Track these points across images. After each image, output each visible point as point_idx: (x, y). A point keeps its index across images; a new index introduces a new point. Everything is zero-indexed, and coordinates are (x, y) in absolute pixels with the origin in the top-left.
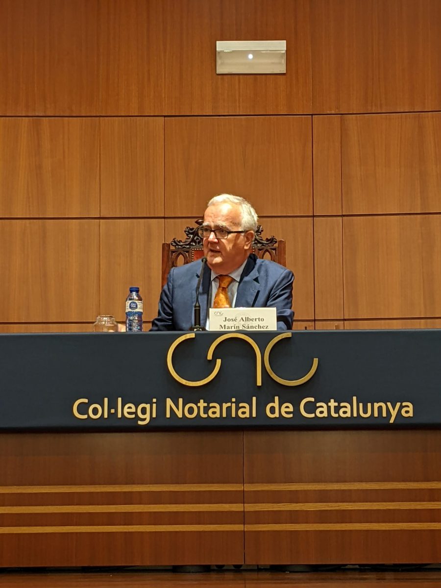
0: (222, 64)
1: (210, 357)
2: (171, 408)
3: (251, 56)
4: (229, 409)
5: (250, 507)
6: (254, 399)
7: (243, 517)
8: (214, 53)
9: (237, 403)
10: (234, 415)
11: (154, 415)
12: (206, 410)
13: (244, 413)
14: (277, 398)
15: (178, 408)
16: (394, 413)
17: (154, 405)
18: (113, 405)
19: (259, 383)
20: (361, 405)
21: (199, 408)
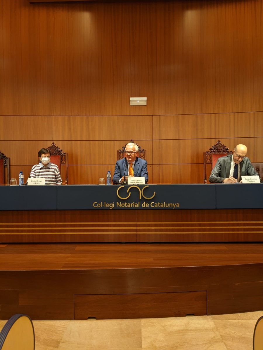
0: (131, 103)
1: (128, 192)
2: (118, 205)
3: (138, 101)
4: (133, 205)
5: (138, 228)
6: (139, 202)
7: (136, 230)
8: (129, 101)
9: (135, 203)
10: (134, 206)
11: (114, 206)
12: (127, 205)
13: (136, 206)
14: (145, 202)
15: (120, 205)
16: (174, 206)
17: (114, 204)
18: (103, 204)
19: (140, 199)
20: (166, 204)
21: (125, 205)
